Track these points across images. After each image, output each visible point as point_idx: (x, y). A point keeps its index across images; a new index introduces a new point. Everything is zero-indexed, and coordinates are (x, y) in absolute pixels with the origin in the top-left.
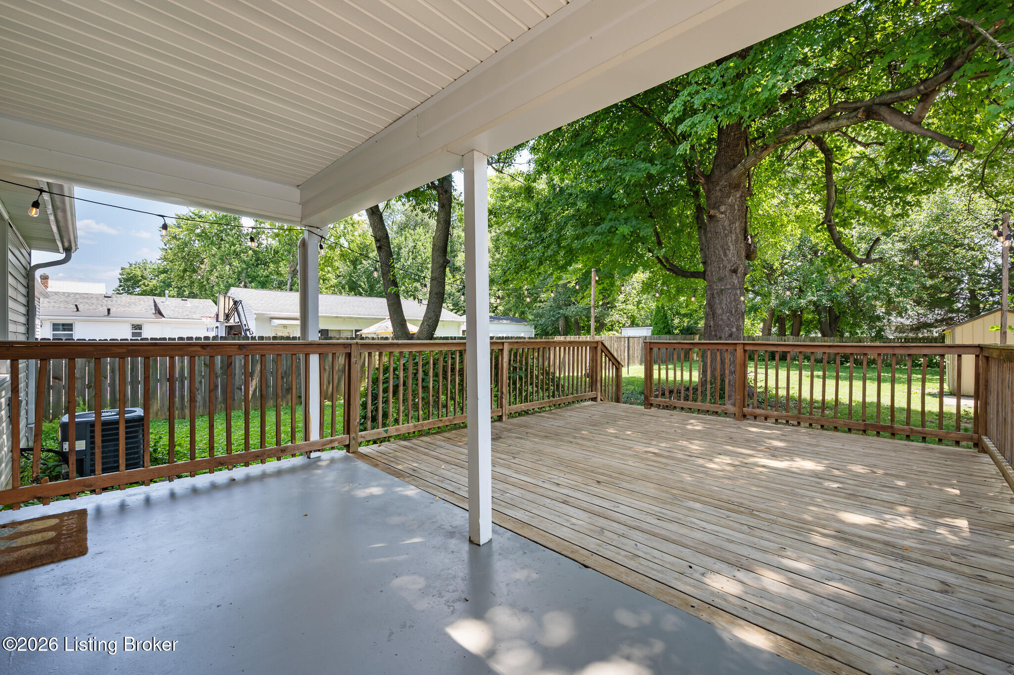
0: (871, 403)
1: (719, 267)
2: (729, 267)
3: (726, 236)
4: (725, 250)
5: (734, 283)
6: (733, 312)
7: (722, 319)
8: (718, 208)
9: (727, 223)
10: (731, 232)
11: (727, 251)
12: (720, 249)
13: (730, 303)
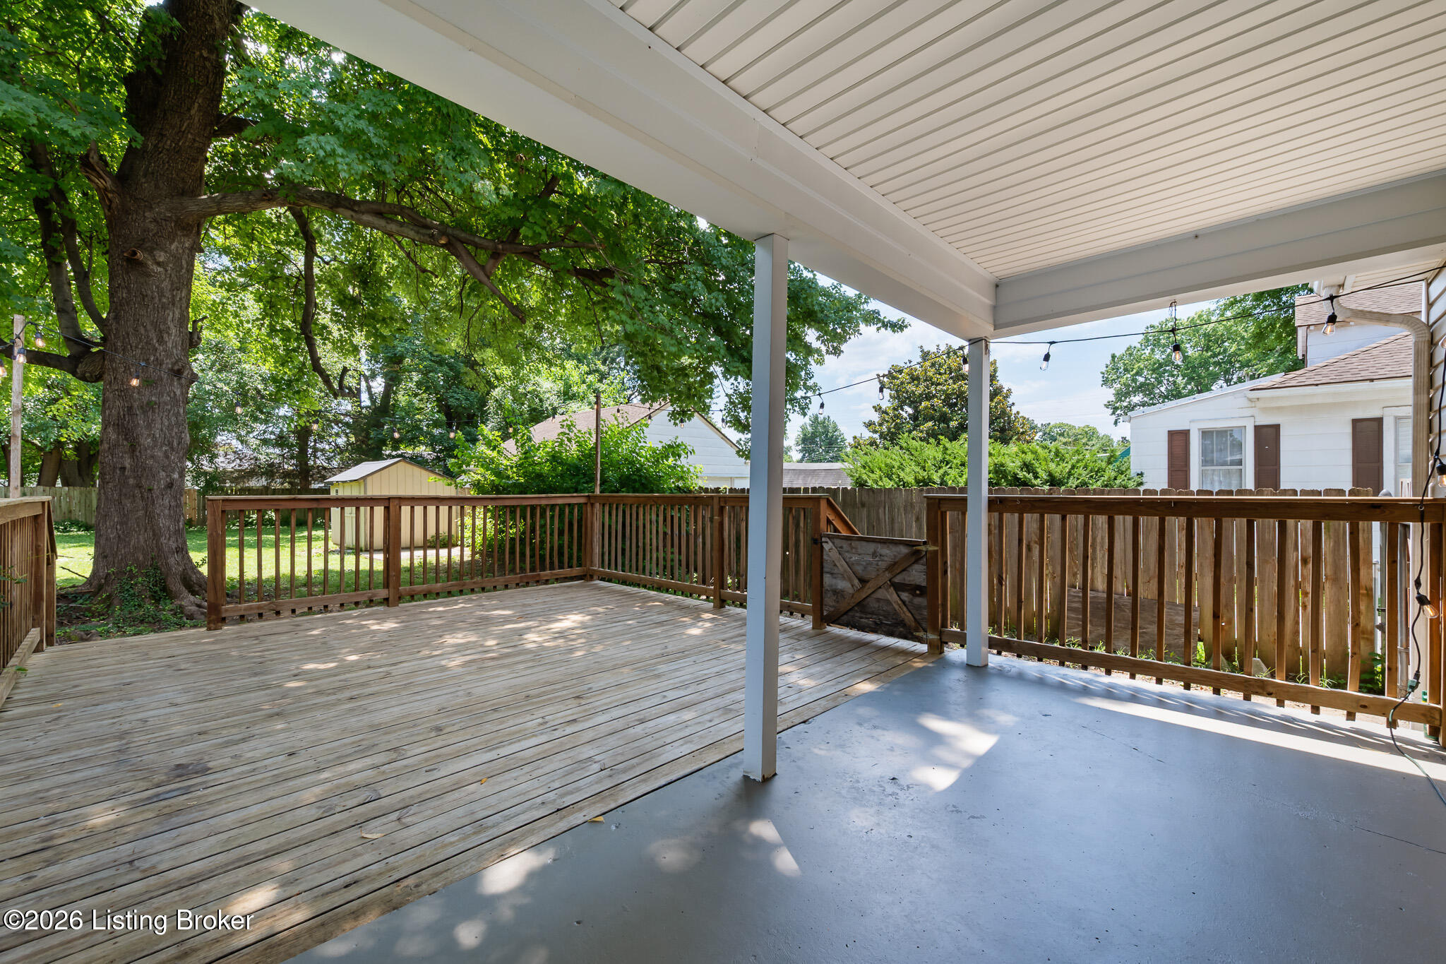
0: (365, 571)
1: (147, 361)
2: (168, 363)
3: (164, 307)
4: (161, 331)
5: (175, 394)
6: (175, 444)
7: (152, 457)
8: (151, 251)
9: (166, 285)
10: (173, 304)
11: (165, 336)
12: (149, 327)
13: (170, 427)
